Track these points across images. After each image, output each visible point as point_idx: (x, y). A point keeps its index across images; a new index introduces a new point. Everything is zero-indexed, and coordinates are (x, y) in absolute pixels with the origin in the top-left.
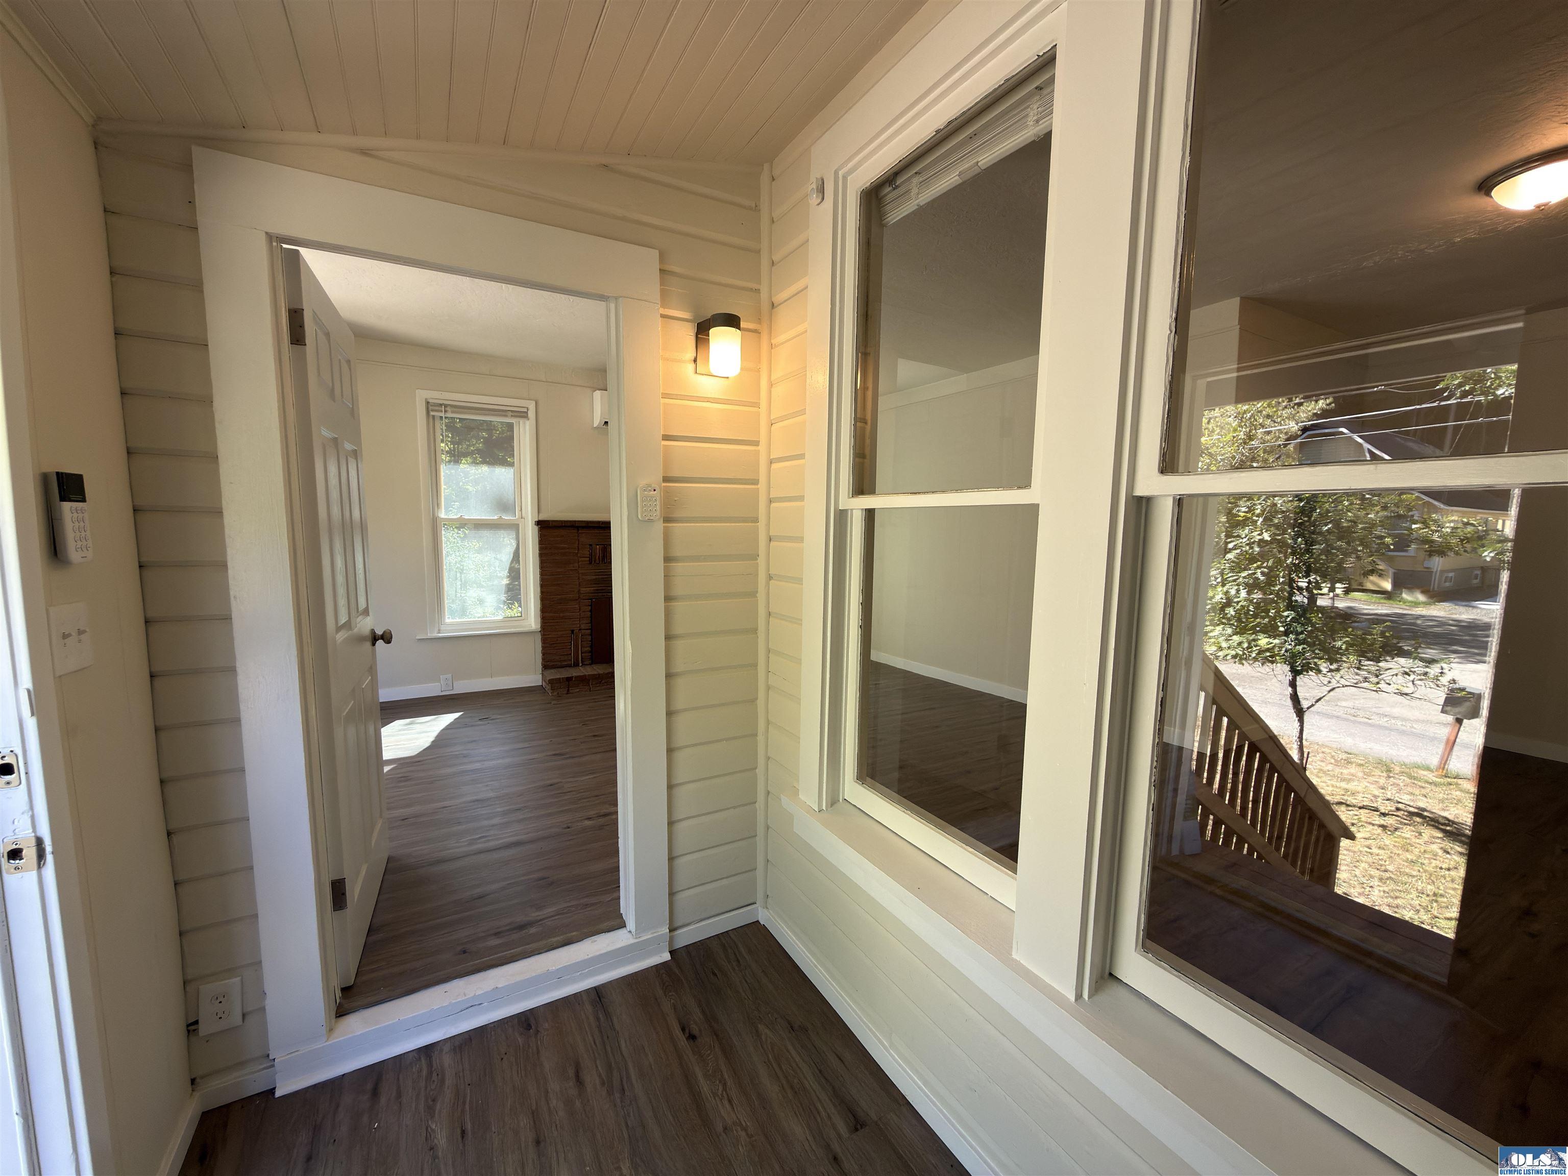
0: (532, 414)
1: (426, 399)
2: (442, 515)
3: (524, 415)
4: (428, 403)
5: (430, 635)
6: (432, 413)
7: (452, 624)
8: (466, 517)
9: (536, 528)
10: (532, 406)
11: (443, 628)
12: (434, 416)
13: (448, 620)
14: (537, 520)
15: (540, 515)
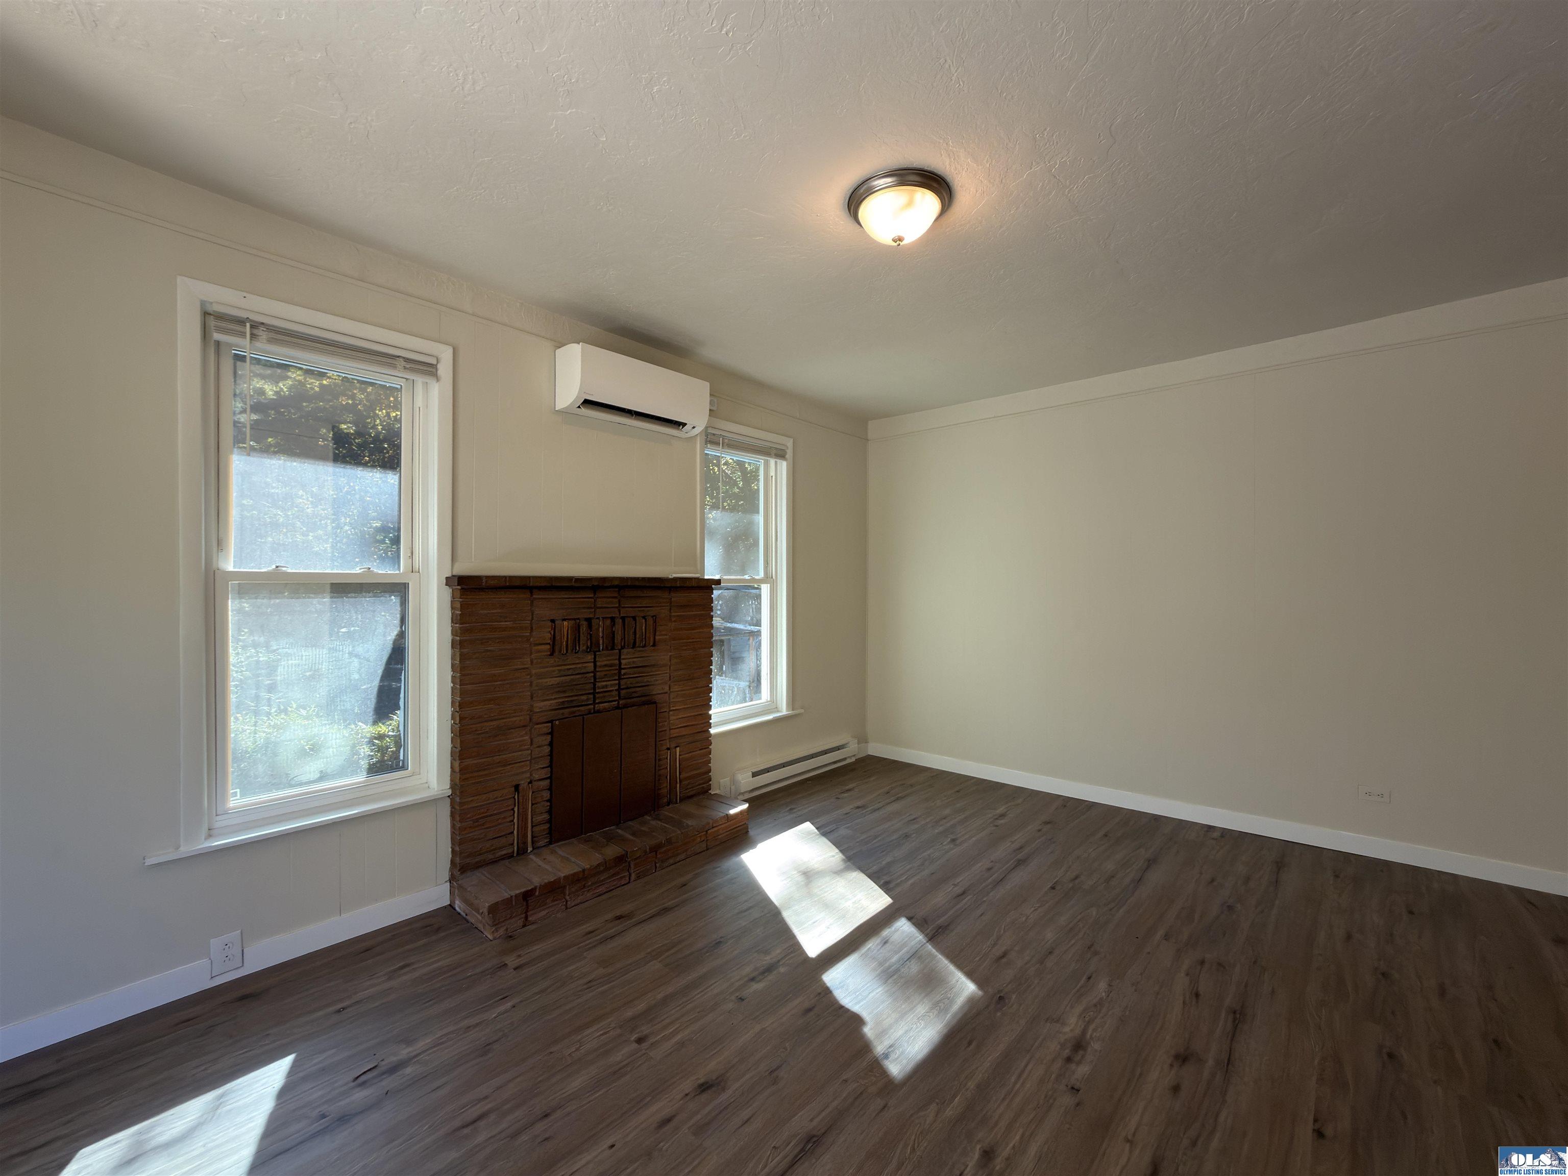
0: (445, 369)
1: (203, 303)
2: (229, 564)
3: (429, 369)
4: (206, 314)
5: (186, 849)
6: (217, 336)
7: (243, 812)
8: (289, 570)
9: (447, 593)
10: (445, 355)
11: (220, 822)
12: (218, 343)
13: (236, 800)
14: (449, 575)
15: (457, 565)
